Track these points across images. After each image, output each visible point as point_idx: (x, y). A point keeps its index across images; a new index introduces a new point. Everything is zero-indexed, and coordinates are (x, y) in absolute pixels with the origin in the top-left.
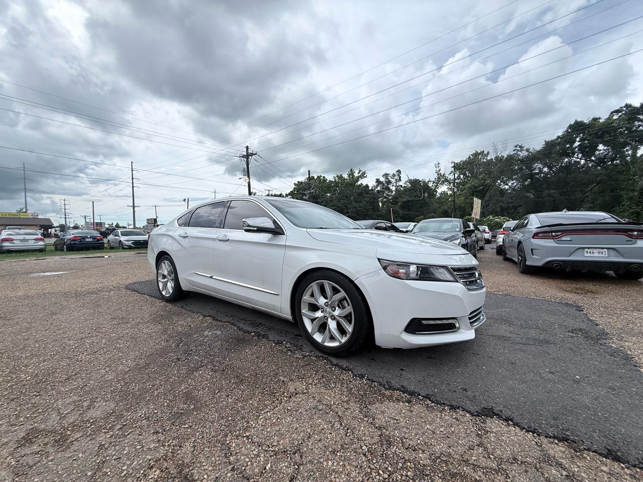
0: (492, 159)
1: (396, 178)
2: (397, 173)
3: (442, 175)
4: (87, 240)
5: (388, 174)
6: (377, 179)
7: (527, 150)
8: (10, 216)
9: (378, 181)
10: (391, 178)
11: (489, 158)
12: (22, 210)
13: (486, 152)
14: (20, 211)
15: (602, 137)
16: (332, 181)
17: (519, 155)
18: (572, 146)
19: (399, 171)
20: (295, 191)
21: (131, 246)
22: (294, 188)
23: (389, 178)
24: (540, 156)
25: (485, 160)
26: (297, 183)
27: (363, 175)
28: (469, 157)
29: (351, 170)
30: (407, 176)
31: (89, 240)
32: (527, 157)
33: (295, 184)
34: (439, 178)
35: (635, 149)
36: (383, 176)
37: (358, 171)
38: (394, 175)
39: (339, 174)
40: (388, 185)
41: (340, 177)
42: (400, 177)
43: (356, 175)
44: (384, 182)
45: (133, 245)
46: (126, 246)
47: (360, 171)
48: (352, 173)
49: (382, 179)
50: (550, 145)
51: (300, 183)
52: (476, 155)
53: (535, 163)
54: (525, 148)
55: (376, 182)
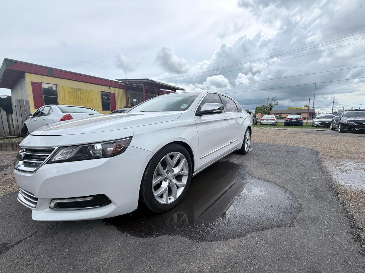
4: (293, 120)
8: (298, 109)
12: (306, 105)
14: (305, 106)
21: (319, 125)
31: (294, 120)
45: (320, 125)
46: (316, 125)
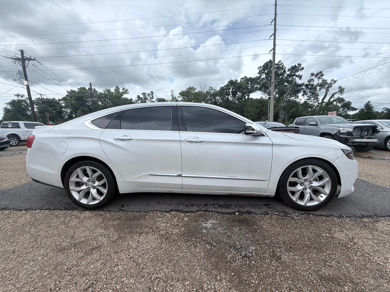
0: (197, 92)
1: (150, 96)
2: (151, 93)
3: (175, 97)
5: (145, 93)
6: (138, 96)
7: (214, 90)
9: (138, 97)
10: (147, 96)
11: (196, 91)
13: (194, 88)
15: (239, 88)
16: (102, 93)
17: (211, 92)
18: (229, 91)
19: (152, 92)
20: (68, 97)
22: (67, 95)
23: (146, 96)
24: (219, 93)
25: (194, 92)
26: (70, 91)
27: (126, 92)
28: (187, 89)
29: (117, 87)
30: (156, 96)
32: (214, 93)
33: (68, 92)
34: (173, 99)
35: (249, 96)
36: (142, 94)
37: (123, 89)
38: (149, 94)
39: (108, 89)
40: (145, 100)
41: (109, 91)
42: (153, 96)
43: (121, 91)
44: (143, 98)
47: (124, 89)
48: (117, 89)
49: (142, 96)
50: (222, 89)
51: (73, 92)
52: (190, 88)
53: (216, 97)
54: (213, 89)
55: (137, 98)
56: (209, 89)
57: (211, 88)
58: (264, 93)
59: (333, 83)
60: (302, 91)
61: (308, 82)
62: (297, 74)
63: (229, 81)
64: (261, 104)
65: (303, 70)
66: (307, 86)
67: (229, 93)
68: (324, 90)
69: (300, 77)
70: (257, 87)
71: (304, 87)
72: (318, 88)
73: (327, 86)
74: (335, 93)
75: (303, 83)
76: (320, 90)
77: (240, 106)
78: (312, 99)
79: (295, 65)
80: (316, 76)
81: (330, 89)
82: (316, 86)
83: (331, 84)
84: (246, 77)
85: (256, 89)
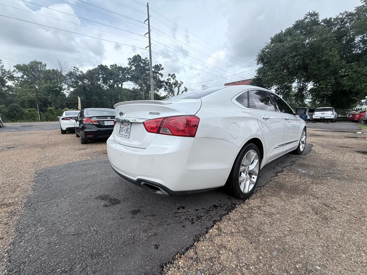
7: (81, 72)
13: (44, 64)
15: (111, 75)
17: (76, 73)
18: (99, 76)
24: (87, 77)
25: (44, 69)
32: (80, 75)
35: (122, 84)
52: (36, 63)
54: (79, 70)
56: (74, 70)
57: (77, 68)
58: (135, 84)
59: (181, 83)
60: (164, 86)
61: (167, 80)
62: (160, 72)
63: (99, 65)
64: (134, 94)
65: (163, 70)
66: (166, 83)
67: (100, 78)
68: (177, 89)
69: (162, 75)
70: (128, 77)
71: (164, 84)
72: (173, 86)
73: (178, 86)
74: (183, 91)
75: (164, 81)
76: (174, 87)
77: (114, 94)
78: (171, 94)
79: (158, 65)
80: (172, 77)
81: (180, 88)
82: (172, 84)
83: (181, 84)
84: (116, 65)
85: (128, 79)
